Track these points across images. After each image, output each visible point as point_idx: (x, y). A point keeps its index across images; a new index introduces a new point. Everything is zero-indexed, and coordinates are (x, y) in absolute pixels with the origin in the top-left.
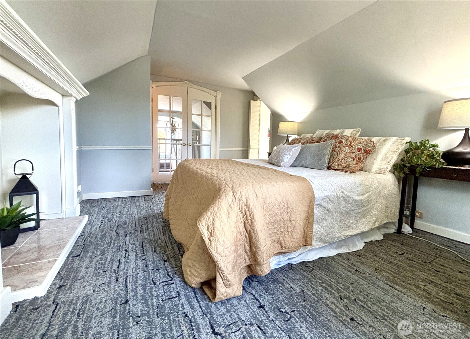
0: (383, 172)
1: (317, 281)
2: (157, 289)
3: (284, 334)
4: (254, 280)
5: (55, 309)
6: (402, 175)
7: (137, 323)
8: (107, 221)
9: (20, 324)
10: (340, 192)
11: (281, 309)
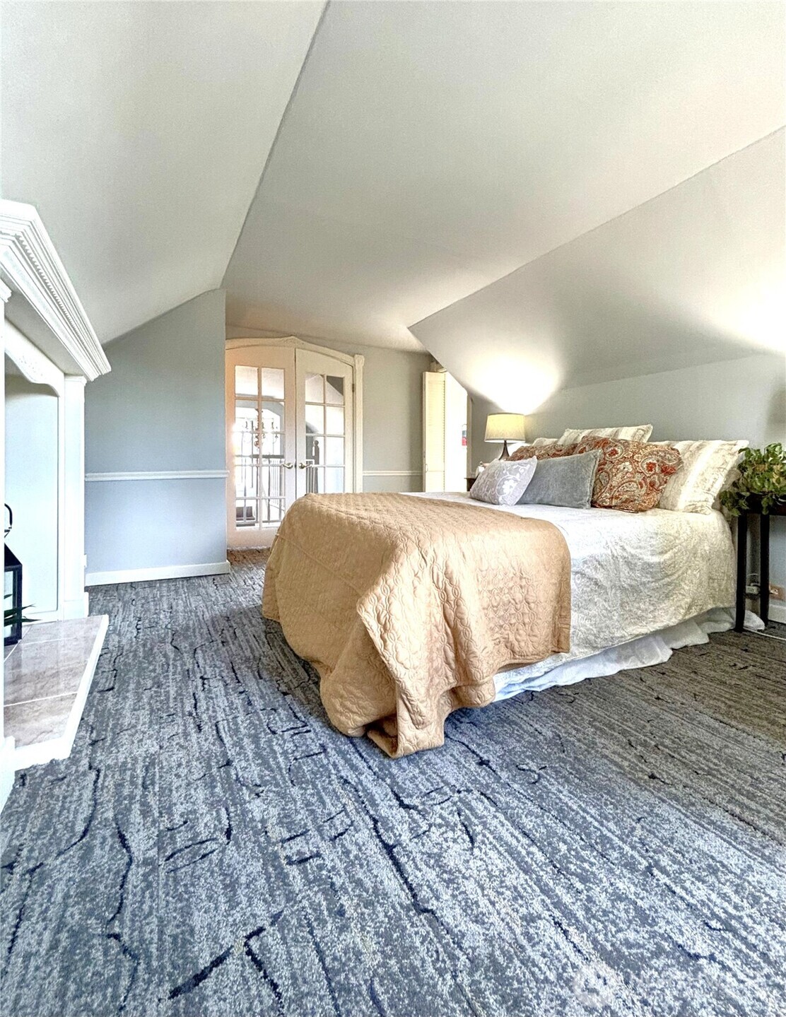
0: (699, 509)
1: (583, 719)
2: (281, 742)
3: (530, 803)
4: (463, 720)
5: (98, 779)
6: (736, 514)
7: (258, 795)
8: (148, 625)
9: (40, 804)
10: (618, 547)
11: (521, 766)
